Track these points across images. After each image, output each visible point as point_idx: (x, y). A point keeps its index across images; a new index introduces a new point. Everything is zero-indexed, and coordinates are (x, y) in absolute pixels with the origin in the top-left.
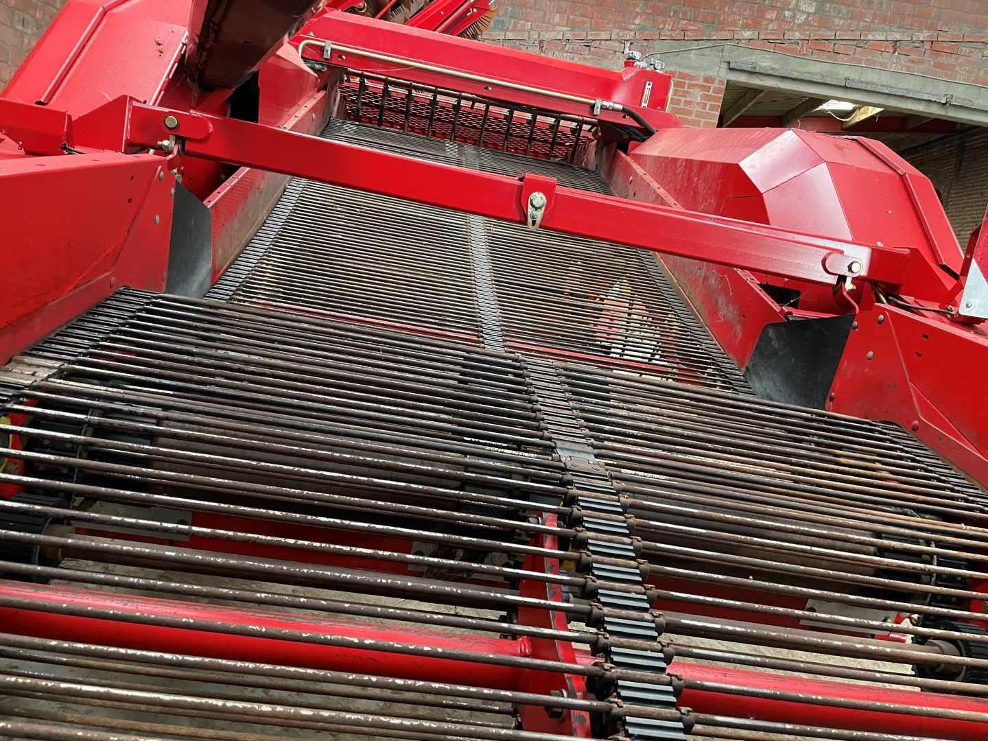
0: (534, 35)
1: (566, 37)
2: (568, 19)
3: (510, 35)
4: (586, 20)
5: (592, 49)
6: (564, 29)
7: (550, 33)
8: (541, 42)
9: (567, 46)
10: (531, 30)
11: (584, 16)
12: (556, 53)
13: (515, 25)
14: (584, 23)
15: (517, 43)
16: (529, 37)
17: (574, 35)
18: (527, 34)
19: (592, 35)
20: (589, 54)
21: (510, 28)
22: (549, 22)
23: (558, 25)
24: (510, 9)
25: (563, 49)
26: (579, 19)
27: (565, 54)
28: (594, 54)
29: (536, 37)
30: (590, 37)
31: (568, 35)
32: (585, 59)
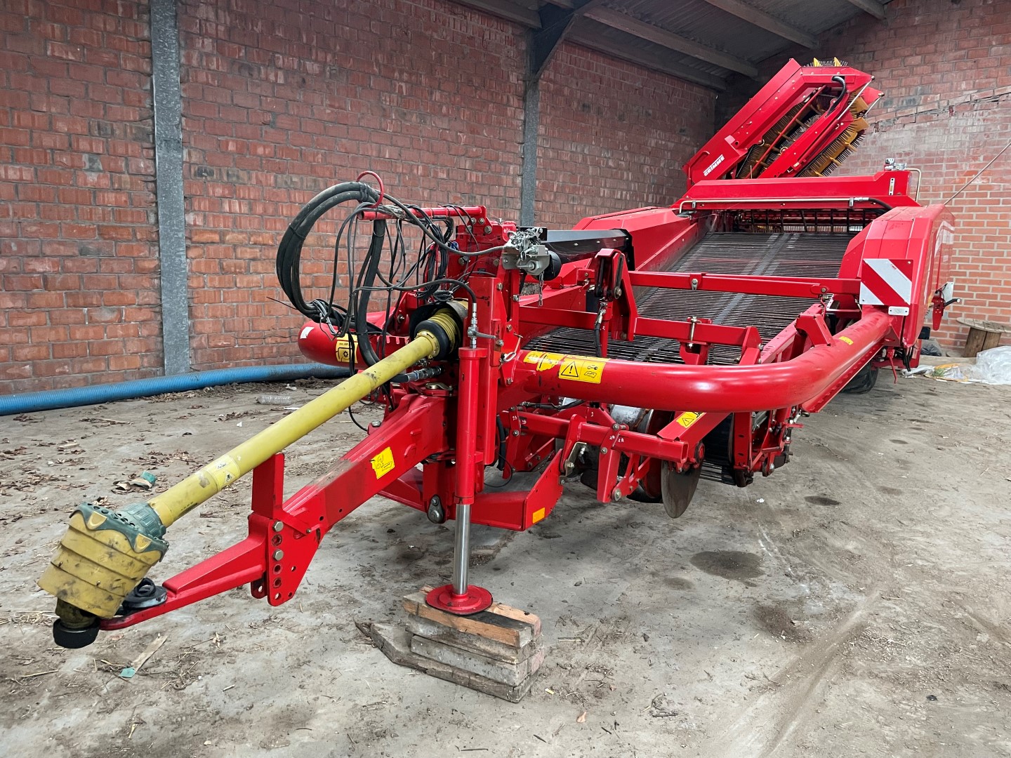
0: (944, 103)
1: (974, 98)
2: (974, 83)
3: (921, 109)
4: (992, 80)
5: (1000, 103)
6: (971, 92)
7: (958, 99)
8: (951, 108)
9: (976, 105)
10: (941, 100)
11: (990, 77)
12: (966, 113)
13: (925, 100)
14: (990, 83)
15: (929, 114)
16: (939, 106)
17: (982, 95)
18: (936, 105)
19: (999, 91)
20: (998, 107)
21: (921, 103)
22: (956, 90)
23: (965, 90)
24: (919, 88)
25: (971, 109)
26: (984, 81)
27: (975, 113)
28: (1002, 106)
29: (946, 104)
30: (997, 94)
31: (976, 96)
32: (995, 112)
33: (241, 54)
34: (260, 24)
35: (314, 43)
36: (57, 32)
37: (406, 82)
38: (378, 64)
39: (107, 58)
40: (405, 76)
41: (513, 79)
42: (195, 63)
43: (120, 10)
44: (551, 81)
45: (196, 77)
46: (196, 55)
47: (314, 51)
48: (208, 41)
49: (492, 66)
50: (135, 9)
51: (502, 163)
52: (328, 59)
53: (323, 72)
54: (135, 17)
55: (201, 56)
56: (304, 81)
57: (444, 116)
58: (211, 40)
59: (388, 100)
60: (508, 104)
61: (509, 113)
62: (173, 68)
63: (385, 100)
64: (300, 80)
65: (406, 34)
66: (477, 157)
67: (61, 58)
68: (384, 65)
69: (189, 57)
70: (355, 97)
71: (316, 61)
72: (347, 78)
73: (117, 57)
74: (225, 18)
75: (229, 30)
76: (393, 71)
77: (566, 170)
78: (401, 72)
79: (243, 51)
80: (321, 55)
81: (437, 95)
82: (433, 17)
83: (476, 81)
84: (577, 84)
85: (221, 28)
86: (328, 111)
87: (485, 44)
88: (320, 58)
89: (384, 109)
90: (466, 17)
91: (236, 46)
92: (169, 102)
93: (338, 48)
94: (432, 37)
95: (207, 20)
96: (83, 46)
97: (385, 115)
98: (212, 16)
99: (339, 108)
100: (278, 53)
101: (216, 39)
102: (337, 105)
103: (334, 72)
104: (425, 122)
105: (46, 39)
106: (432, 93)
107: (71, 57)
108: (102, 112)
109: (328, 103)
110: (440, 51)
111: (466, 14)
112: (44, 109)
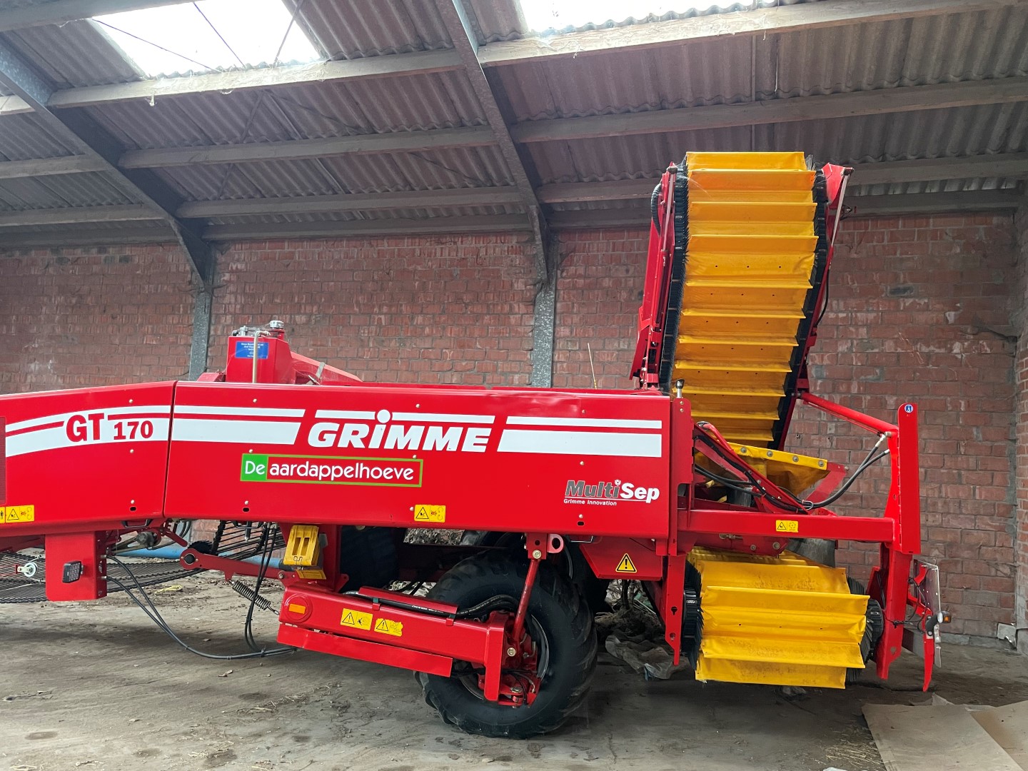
33: (249, 321)
34: (264, 297)
35: (304, 301)
36: (150, 330)
37: (385, 314)
38: (358, 304)
39: (171, 339)
40: (385, 309)
41: (519, 286)
42: (219, 333)
43: (182, 309)
44: (580, 276)
45: (219, 342)
46: (220, 327)
47: (303, 307)
48: (229, 317)
49: (490, 279)
50: (189, 308)
51: (503, 373)
52: (314, 310)
53: (309, 321)
54: (189, 312)
55: (224, 327)
56: (293, 330)
57: (428, 336)
58: (230, 316)
59: (366, 332)
60: (511, 311)
61: (513, 321)
62: (203, 339)
63: (364, 333)
64: (290, 330)
65: (388, 274)
66: (468, 370)
67: (150, 344)
68: (364, 304)
69: (216, 330)
70: (336, 334)
71: (305, 314)
72: (329, 321)
73: (177, 338)
74: (241, 299)
75: (243, 306)
76: (374, 306)
77: (609, 373)
78: (380, 307)
79: (251, 318)
80: (308, 308)
81: (419, 319)
82: (418, 252)
83: (467, 298)
84: (627, 271)
85: (238, 307)
86: (311, 350)
87: (480, 261)
88: (307, 311)
89: (362, 340)
90: (455, 243)
91: (246, 316)
92: (198, 361)
93: (323, 300)
94: (415, 270)
95: (230, 303)
96: (161, 335)
97: (363, 344)
98: (233, 301)
99: (321, 345)
100: (275, 314)
101: (234, 314)
102: (319, 343)
103: (319, 319)
104: (405, 345)
105: (144, 335)
106: (413, 319)
107: (154, 343)
108: (165, 372)
109: (312, 343)
110: (425, 280)
111: (456, 240)
112: (138, 374)
